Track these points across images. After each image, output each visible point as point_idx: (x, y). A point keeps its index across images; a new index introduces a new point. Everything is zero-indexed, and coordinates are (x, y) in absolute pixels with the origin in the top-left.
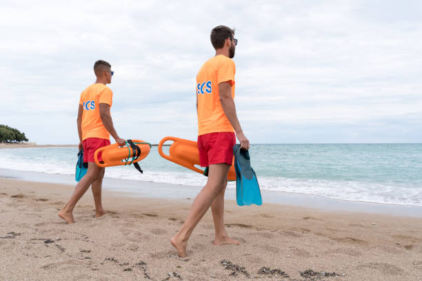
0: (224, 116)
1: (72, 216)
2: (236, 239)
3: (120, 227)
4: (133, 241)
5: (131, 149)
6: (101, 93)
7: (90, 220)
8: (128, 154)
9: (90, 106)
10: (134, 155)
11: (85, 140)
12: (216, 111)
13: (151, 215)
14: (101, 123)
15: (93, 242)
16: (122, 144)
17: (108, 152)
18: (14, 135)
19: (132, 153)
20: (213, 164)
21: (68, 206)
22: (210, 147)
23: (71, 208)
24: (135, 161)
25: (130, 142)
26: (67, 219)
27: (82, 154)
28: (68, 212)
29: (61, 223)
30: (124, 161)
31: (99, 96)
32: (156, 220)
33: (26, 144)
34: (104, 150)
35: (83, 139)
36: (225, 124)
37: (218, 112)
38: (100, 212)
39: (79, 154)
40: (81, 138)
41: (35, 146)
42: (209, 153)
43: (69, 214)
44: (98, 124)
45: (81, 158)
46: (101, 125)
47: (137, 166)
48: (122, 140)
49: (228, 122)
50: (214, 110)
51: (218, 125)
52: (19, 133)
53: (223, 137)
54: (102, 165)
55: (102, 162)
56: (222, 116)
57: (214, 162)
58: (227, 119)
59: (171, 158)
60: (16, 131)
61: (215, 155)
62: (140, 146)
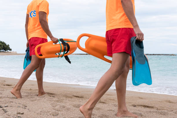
0: (125, 16)
1: (20, 94)
2: (135, 113)
3: (53, 102)
4: (57, 110)
5: (62, 45)
6: (40, 4)
7: (33, 97)
8: (60, 49)
9: (33, 14)
10: (65, 50)
11: (30, 40)
12: (118, 11)
13: (79, 97)
14: (40, 27)
15: (28, 109)
16: (55, 42)
17: (45, 47)
18: (2, 46)
19: (63, 48)
20: (115, 53)
21: (17, 86)
22: (113, 41)
23: (19, 88)
24: (66, 55)
25: (62, 40)
26: (17, 95)
27: (29, 50)
28: (17, 90)
29: (13, 98)
30: (57, 54)
31: (38, 6)
32: (81, 100)
33: (10, 53)
34: (42, 46)
35: (29, 39)
36: (126, 21)
37: (120, 13)
38: (41, 92)
39: (26, 51)
40: (28, 38)
41: (16, 54)
42: (113, 45)
43: (18, 92)
44: (38, 27)
45: (28, 53)
46: (40, 28)
47: (67, 58)
48: (55, 39)
49: (128, 20)
50: (117, 10)
51: (120, 23)
52: (5, 45)
53: (123, 32)
54: (41, 57)
55: (41, 55)
56: (123, 15)
57: (116, 52)
58: (127, 18)
59: (86, 50)
60: (3, 43)
61: (117, 46)
62: (69, 44)
